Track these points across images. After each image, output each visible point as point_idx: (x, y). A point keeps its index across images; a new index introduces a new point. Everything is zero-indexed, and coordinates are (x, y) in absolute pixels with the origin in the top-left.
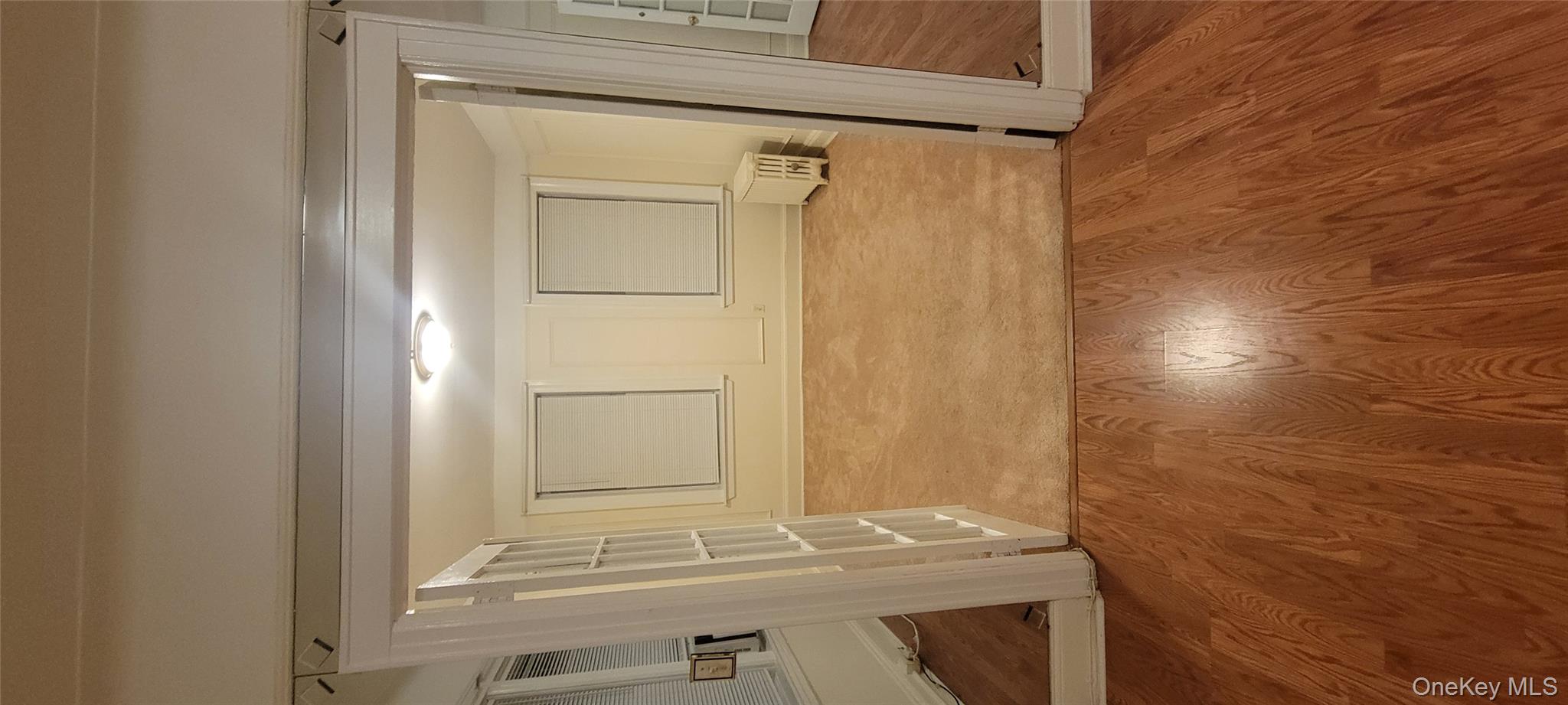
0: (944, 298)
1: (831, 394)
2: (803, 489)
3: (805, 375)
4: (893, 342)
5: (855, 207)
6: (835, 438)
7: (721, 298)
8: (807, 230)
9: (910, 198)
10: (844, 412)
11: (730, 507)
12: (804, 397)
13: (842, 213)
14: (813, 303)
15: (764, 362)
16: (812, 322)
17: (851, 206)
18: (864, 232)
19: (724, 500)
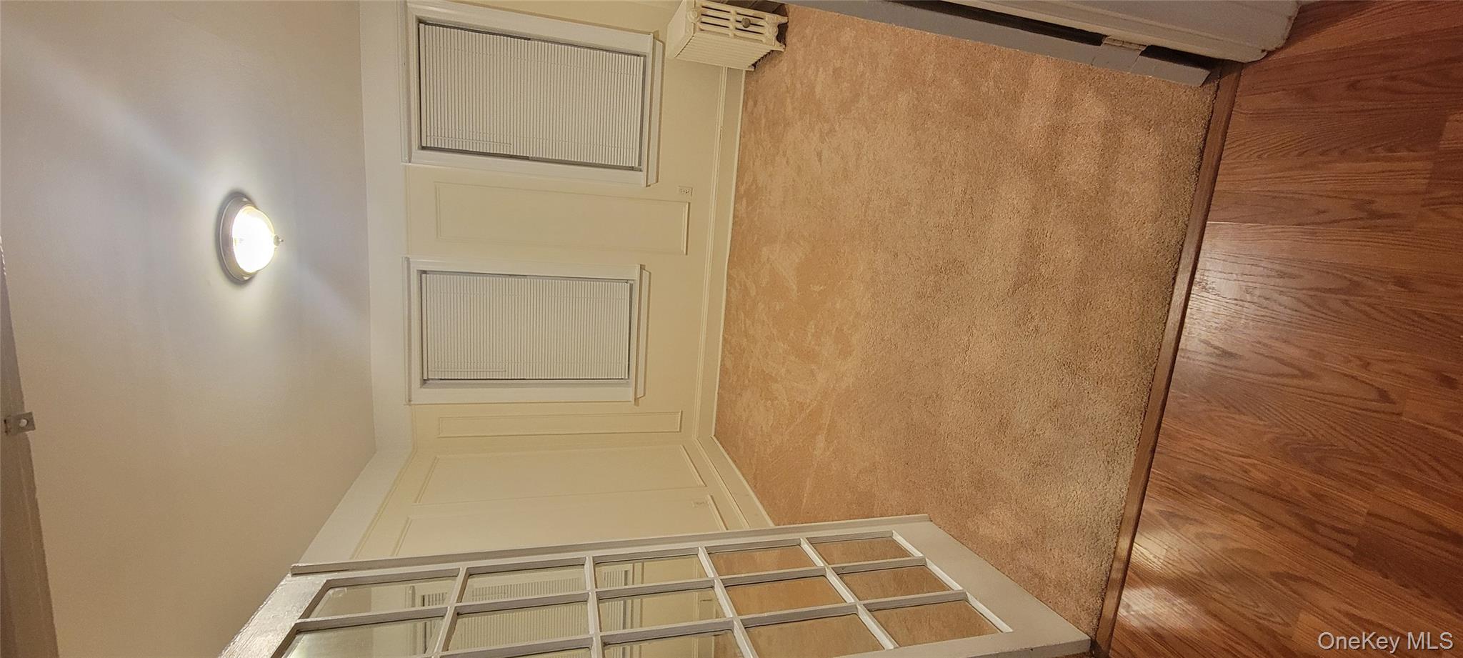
0: (937, 251)
1: (761, 306)
2: (716, 392)
3: (731, 272)
4: (851, 277)
5: (818, 89)
6: (761, 357)
7: (642, 175)
8: (751, 103)
9: (903, 99)
10: (775, 332)
11: (638, 405)
12: (728, 296)
13: (799, 93)
14: (748, 194)
15: (687, 254)
16: (744, 215)
17: (814, 87)
18: (826, 126)
19: (632, 399)
